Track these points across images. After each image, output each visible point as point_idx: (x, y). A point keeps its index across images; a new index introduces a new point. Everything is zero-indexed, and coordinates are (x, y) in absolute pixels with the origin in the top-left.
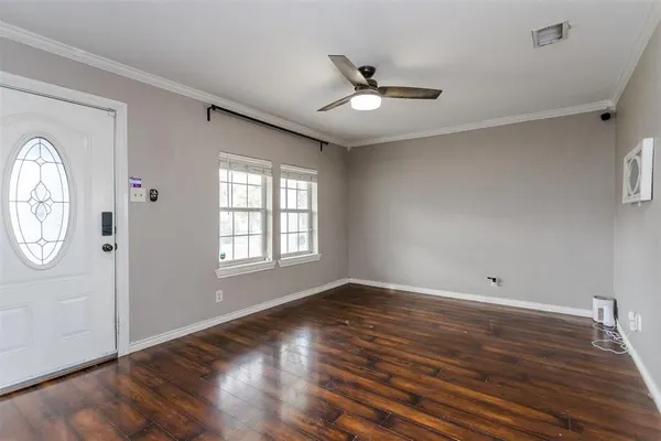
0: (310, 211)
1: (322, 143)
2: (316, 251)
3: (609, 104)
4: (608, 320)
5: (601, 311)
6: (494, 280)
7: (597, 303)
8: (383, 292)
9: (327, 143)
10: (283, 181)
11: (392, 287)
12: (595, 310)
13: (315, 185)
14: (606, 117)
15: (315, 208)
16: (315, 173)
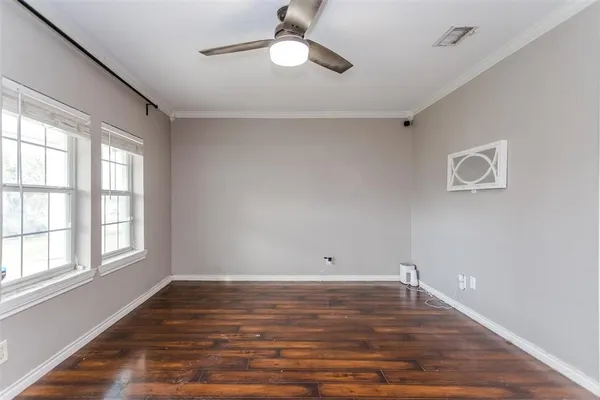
0: (131, 194)
1: (149, 104)
2: (141, 247)
3: (409, 115)
4: (413, 282)
5: (409, 275)
6: (330, 259)
7: (404, 269)
8: (218, 287)
9: (156, 107)
10: (105, 149)
11: (228, 278)
12: (403, 275)
13: (139, 159)
14: (407, 124)
15: (140, 189)
16: (141, 142)
